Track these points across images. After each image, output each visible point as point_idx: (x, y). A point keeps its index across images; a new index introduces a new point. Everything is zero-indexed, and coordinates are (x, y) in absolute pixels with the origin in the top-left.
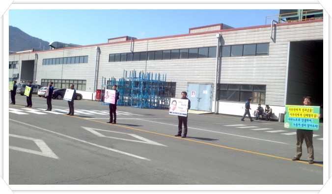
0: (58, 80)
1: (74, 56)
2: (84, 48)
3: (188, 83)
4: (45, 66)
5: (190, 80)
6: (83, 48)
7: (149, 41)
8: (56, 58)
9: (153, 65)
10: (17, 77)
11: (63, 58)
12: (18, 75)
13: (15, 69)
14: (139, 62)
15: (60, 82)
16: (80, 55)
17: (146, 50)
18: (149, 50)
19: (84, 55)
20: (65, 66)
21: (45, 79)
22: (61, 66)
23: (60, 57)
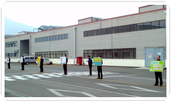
0: (47, 52)
1: (58, 34)
2: (65, 28)
3: (145, 48)
4: (37, 43)
5: (146, 45)
6: (63, 28)
7: (113, 20)
8: (45, 37)
9: (117, 37)
10: (17, 52)
11: (50, 36)
12: (18, 50)
13: (15, 47)
14: (106, 35)
15: (49, 53)
16: (62, 34)
17: (111, 27)
18: (113, 26)
19: (65, 33)
20: (52, 42)
21: (37, 52)
22: (48, 42)
23: (47, 36)
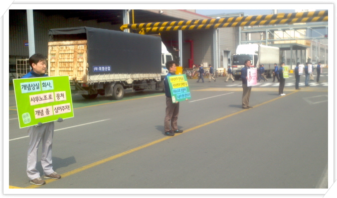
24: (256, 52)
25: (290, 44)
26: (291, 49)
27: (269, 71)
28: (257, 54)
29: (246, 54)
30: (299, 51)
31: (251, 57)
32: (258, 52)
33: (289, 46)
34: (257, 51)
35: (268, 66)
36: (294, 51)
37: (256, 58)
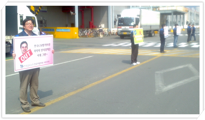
24: (138, 16)
25: (172, 10)
26: (172, 14)
27: (150, 31)
28: (139, 17)
29: (129, 17)
30: (178, 16)
31: (133, 20)
32: (139, 16)
33: (170, 12)
34: (139, 14)
35: (150, 27)
36: (175, 16)
37: (138, 21)
